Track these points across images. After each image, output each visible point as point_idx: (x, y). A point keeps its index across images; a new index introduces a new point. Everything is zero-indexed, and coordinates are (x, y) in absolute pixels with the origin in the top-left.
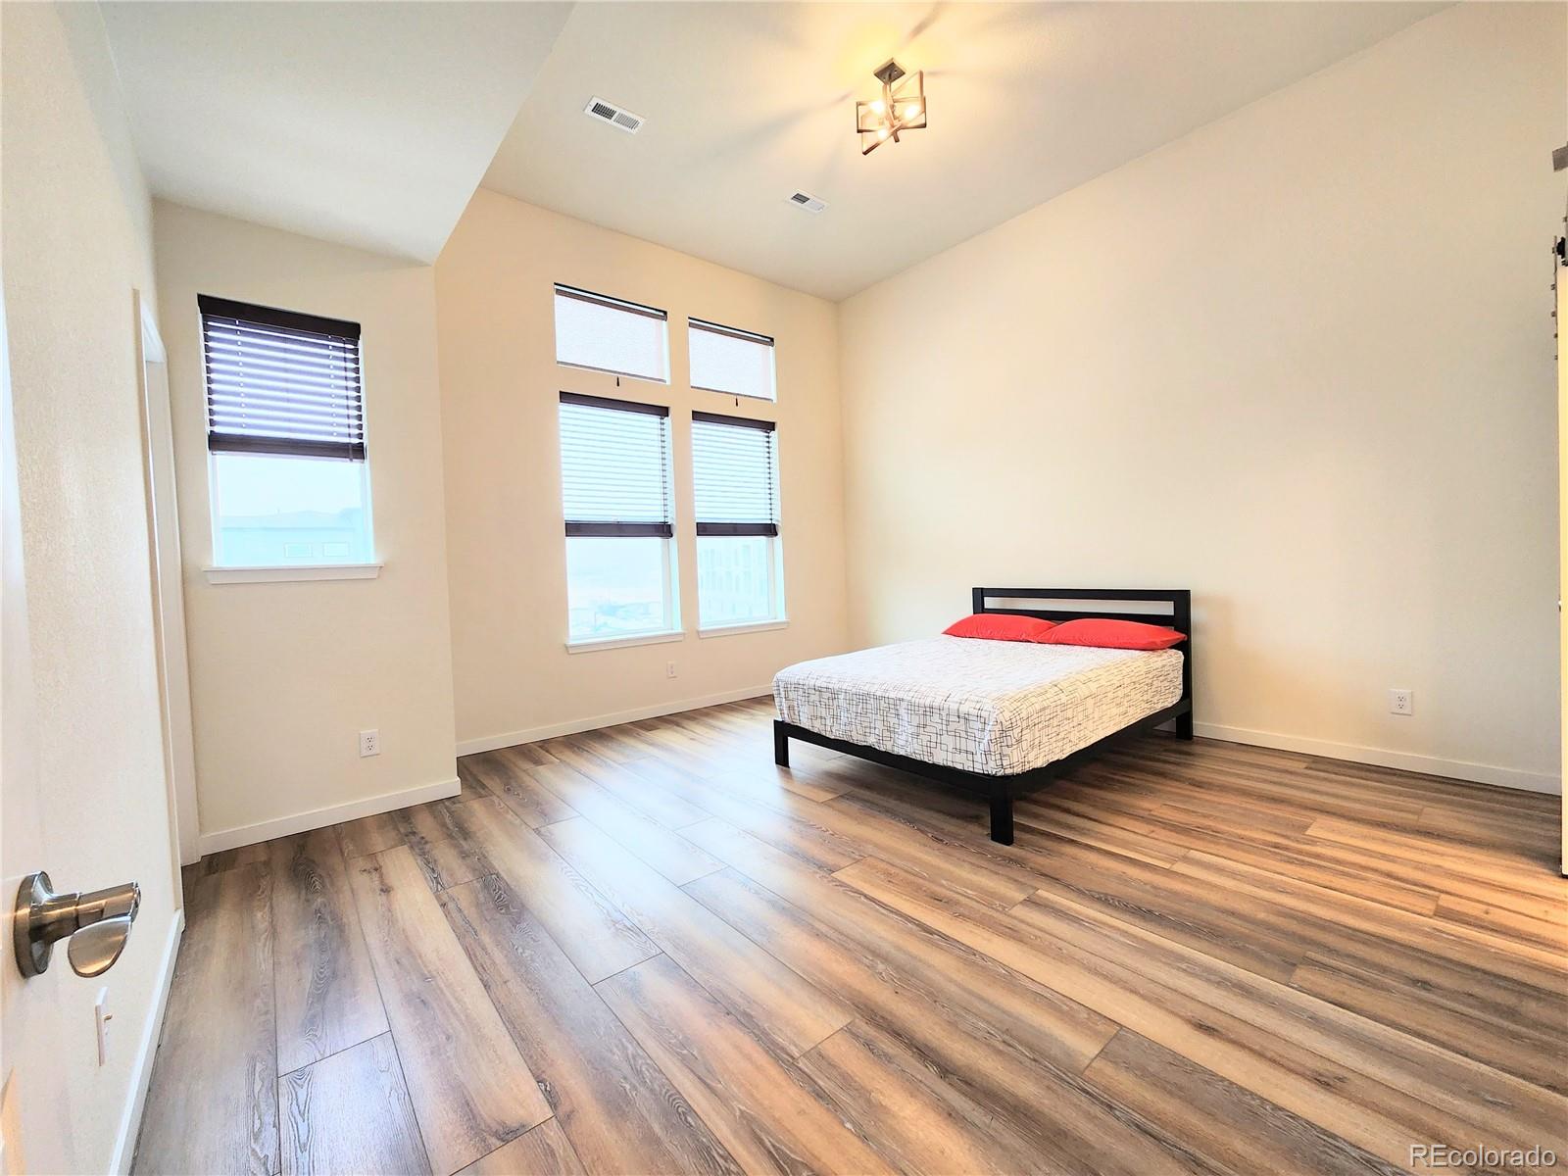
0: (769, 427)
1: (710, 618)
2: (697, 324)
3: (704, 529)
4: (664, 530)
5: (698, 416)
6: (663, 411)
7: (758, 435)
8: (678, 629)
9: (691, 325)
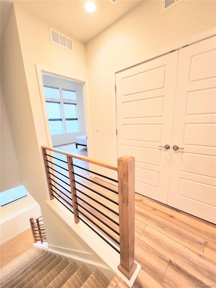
0: (76, 104)
1: (68, 131)
2: (63, 89)
3: (67, 119)
4: (61, 120)
5: (64, 103)
6: (59, 103)
7: (74, 105)
8: (64, 133)
9: (62, 90)
